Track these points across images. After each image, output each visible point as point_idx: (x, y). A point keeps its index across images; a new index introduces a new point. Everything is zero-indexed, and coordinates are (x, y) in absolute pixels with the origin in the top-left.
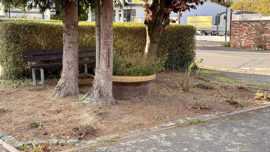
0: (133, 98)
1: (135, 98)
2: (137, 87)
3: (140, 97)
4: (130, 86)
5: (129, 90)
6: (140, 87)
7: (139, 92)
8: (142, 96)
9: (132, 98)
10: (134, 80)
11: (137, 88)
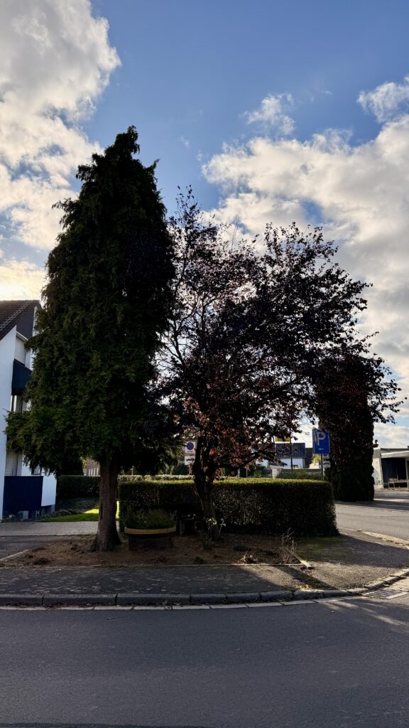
3: (145, 549)
5: (137, 542)
7: (145, 544)
8: (148, 549)
9: (139, 550)
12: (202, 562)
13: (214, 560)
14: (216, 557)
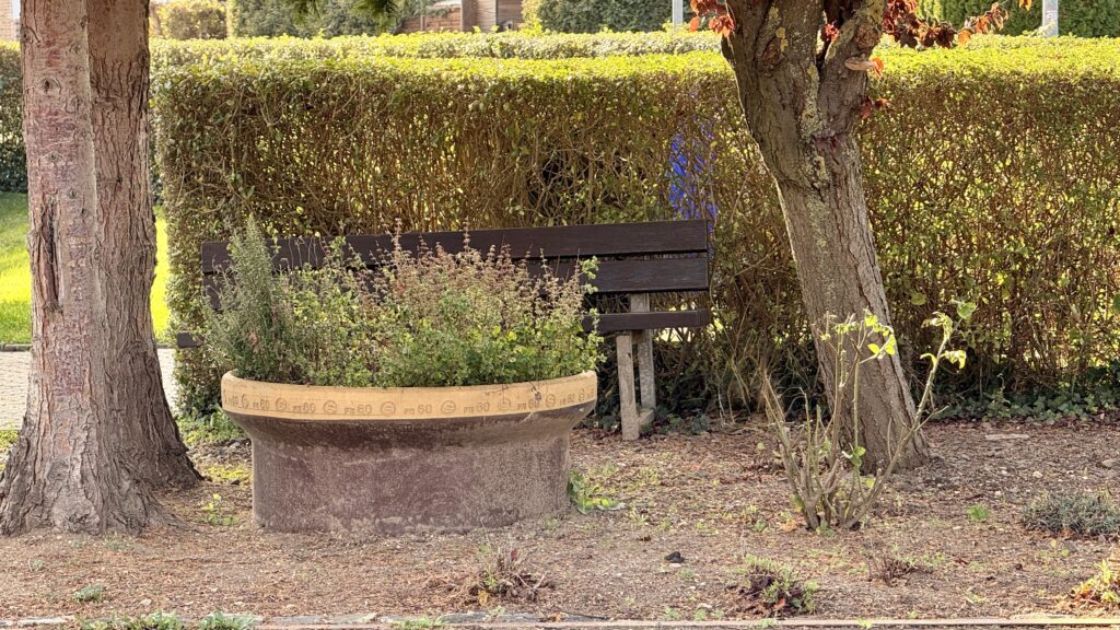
0: (335, 523)
1: (347, 526)
2: (358, 458)
3: (381, 523)
4: (319, 449)
5: (316, 471)
6: (379, 461)
7: (377, 491)
8: (397, 520)
9: (332, 525)
10: (319, 406)
11: (361, 466)
12: (793, 602)
13: (880, 593)
14: (893, 572)
